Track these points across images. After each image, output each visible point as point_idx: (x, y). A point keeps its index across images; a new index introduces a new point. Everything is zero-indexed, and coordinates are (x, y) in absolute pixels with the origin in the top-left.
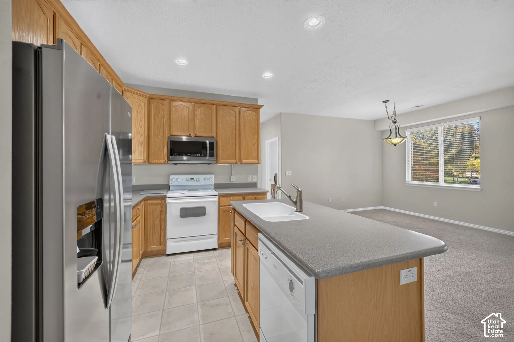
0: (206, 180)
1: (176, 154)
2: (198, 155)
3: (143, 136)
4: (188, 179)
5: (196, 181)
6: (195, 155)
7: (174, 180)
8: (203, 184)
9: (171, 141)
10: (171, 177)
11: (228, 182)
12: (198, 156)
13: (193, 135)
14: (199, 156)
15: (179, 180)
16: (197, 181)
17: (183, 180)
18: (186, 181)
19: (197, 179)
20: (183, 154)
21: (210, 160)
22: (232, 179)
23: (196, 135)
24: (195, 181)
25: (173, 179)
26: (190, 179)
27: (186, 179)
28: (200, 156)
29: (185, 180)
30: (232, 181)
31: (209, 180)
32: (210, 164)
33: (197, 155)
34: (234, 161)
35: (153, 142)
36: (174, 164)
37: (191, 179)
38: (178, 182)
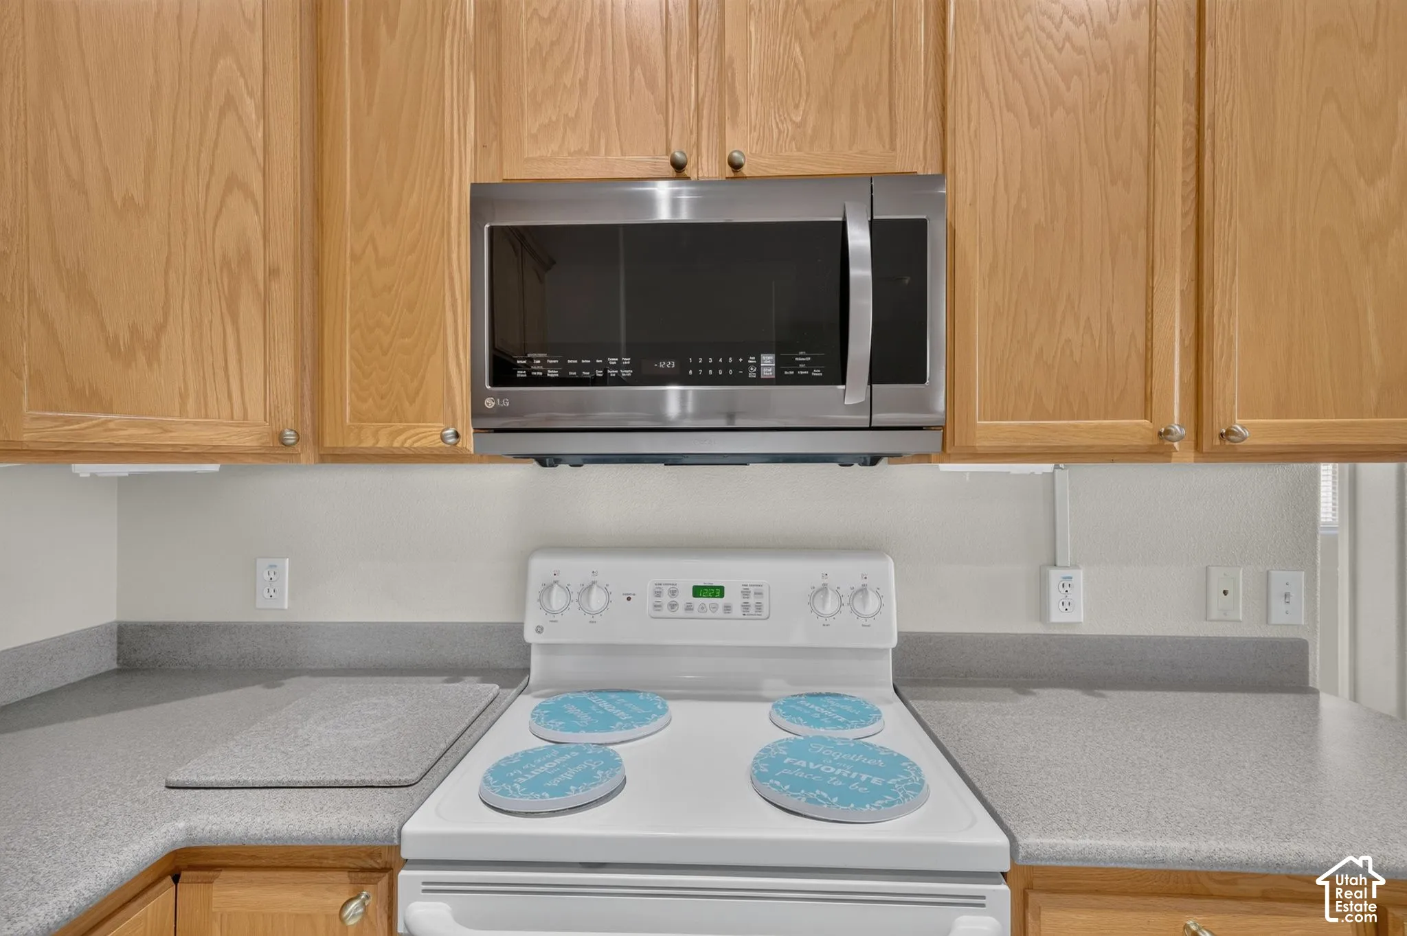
0: (831, 606)
1: (543, 360)
2: (758, 365)
3: (255, 203)
4: (673, 593)
5: (737, 611)
6: (726, 366)
7: (558, 599)
8: (798, 638)
9: (491, 229)
10: (541, 567)
11: (1020, 625)
12: (759, 381)
13: (708, 167)
14: (768, 382)
15: (597, 599)
16: (746, 607)
17: (629, 599)
18: (657, 606)
19: (746, 594)
20: (613, 361)
21: (880, 418)
22: (1056, 595)
23: (736, 167)
24: (728, 608)
25: (548, 588)
26: (686, 596)
27: (658, 594)
28: (780, 379)
29: (650, 600)
30: (1057, 615)
31: (858, 605)
32: (874, 460)
33: (746, 366)
34: (1136, 428)
35: (355, 259)
36: (543, 460)
37: (698, 591)
38: (589, 617)
